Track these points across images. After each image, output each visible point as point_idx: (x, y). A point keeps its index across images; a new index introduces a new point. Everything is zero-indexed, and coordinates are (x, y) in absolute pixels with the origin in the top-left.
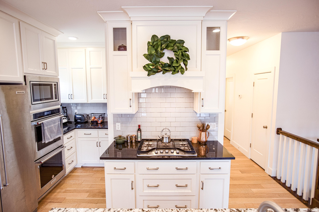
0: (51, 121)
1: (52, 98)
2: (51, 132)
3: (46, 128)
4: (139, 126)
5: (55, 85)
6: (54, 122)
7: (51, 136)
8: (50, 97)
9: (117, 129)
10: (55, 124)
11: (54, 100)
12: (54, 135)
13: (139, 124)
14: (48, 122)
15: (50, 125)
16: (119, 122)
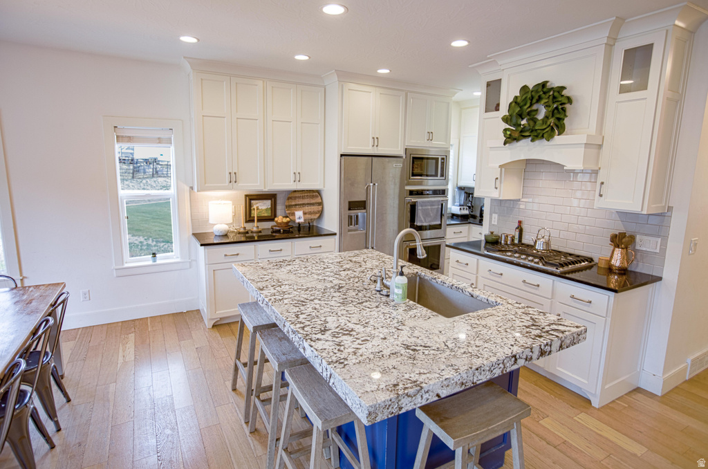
0: (428, 202)
1: (436, 175)
2: (426, 214)
3: (420, 208)
4: (520, 222)
5: (443, 159)
6: (432, 203)
7: (425, 220)
8: (434, 174)
9: (493, 223)
10: (434, 207)
11: (439, 177)
12: (429, 219)
13: (520, 220)
14: (423, 202)
15: (425, 206)
16: (496, 213)
